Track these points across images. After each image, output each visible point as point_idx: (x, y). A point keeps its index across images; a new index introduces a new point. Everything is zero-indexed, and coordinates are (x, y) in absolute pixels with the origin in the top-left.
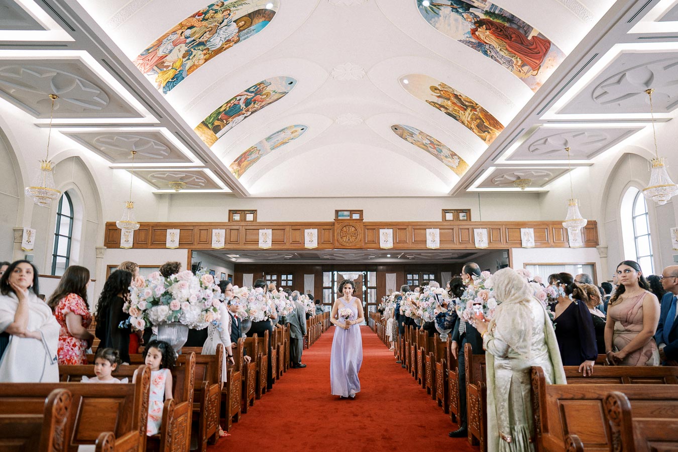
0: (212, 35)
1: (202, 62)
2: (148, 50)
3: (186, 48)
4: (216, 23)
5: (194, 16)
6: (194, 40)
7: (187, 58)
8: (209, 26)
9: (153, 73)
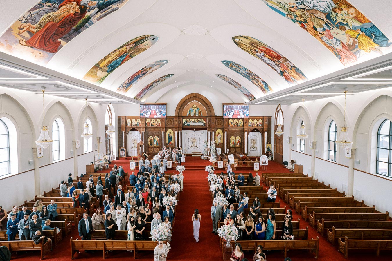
0: (317, 11)
1: (351, 10)
2: (336, 55)
3: (335, 29)
4: (305, 12)
5: (306, 29)
6: (326, 24)
7: (346, 27)
8: (309, 16)
9: (358, 54)
